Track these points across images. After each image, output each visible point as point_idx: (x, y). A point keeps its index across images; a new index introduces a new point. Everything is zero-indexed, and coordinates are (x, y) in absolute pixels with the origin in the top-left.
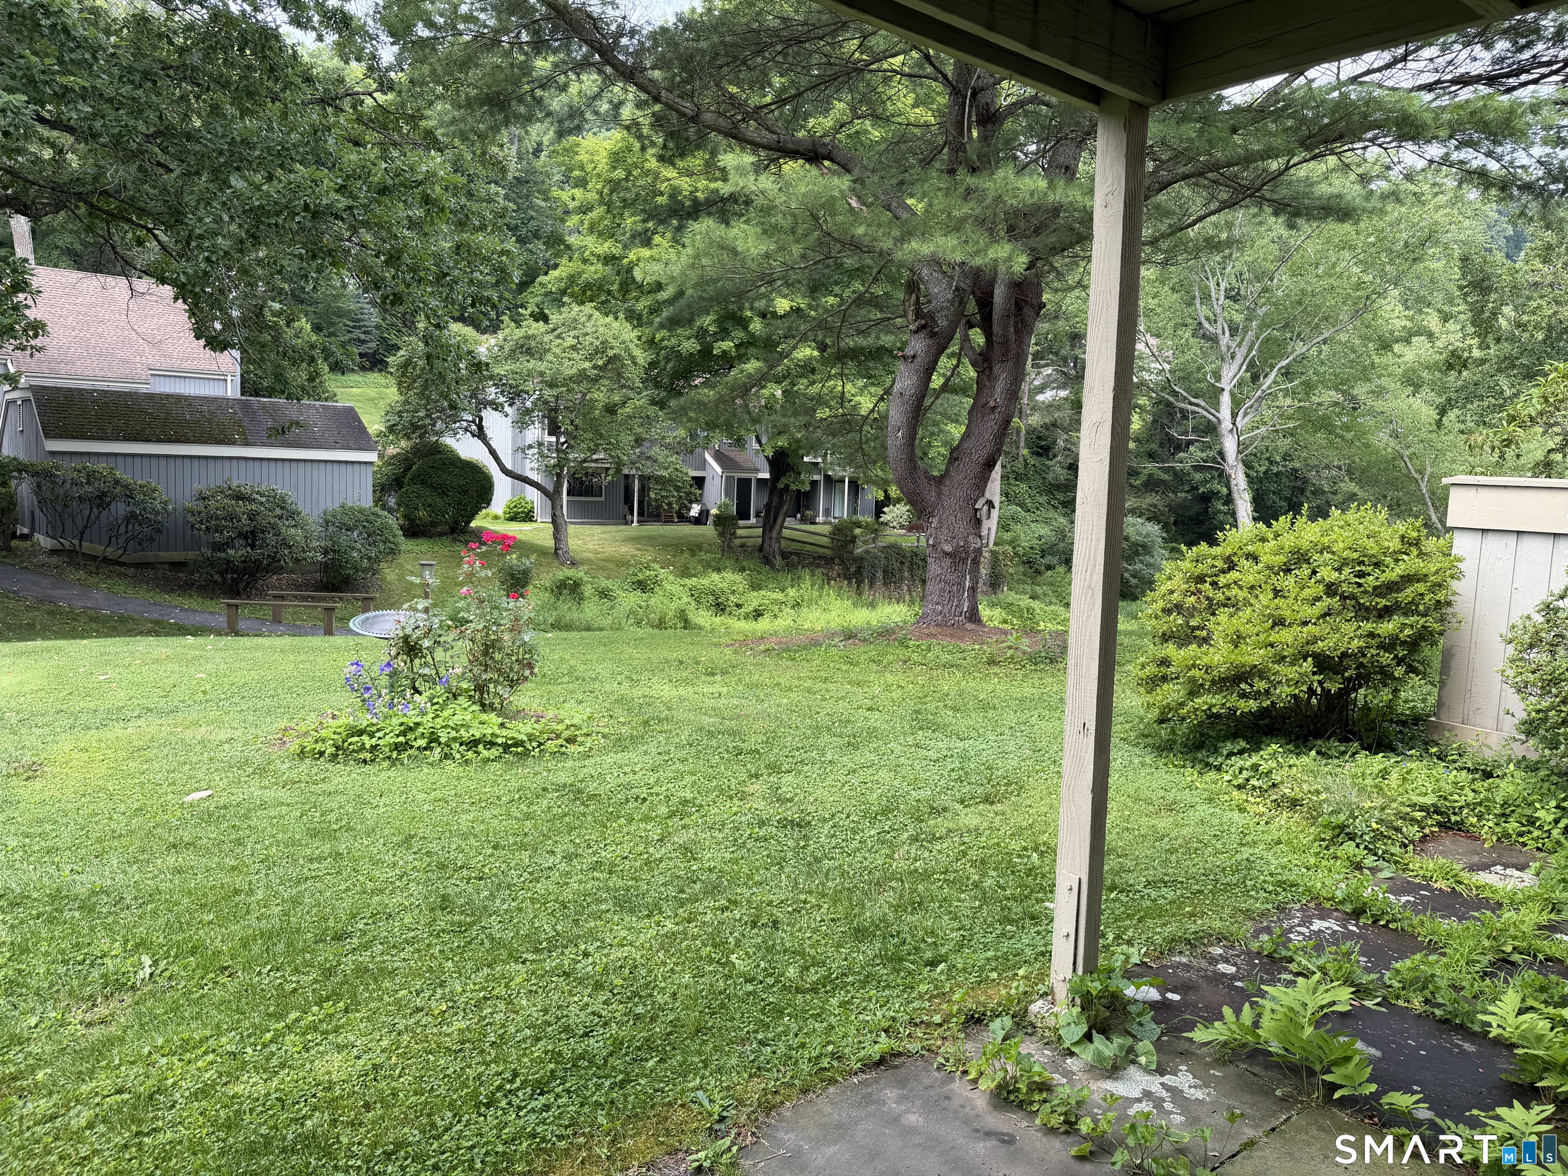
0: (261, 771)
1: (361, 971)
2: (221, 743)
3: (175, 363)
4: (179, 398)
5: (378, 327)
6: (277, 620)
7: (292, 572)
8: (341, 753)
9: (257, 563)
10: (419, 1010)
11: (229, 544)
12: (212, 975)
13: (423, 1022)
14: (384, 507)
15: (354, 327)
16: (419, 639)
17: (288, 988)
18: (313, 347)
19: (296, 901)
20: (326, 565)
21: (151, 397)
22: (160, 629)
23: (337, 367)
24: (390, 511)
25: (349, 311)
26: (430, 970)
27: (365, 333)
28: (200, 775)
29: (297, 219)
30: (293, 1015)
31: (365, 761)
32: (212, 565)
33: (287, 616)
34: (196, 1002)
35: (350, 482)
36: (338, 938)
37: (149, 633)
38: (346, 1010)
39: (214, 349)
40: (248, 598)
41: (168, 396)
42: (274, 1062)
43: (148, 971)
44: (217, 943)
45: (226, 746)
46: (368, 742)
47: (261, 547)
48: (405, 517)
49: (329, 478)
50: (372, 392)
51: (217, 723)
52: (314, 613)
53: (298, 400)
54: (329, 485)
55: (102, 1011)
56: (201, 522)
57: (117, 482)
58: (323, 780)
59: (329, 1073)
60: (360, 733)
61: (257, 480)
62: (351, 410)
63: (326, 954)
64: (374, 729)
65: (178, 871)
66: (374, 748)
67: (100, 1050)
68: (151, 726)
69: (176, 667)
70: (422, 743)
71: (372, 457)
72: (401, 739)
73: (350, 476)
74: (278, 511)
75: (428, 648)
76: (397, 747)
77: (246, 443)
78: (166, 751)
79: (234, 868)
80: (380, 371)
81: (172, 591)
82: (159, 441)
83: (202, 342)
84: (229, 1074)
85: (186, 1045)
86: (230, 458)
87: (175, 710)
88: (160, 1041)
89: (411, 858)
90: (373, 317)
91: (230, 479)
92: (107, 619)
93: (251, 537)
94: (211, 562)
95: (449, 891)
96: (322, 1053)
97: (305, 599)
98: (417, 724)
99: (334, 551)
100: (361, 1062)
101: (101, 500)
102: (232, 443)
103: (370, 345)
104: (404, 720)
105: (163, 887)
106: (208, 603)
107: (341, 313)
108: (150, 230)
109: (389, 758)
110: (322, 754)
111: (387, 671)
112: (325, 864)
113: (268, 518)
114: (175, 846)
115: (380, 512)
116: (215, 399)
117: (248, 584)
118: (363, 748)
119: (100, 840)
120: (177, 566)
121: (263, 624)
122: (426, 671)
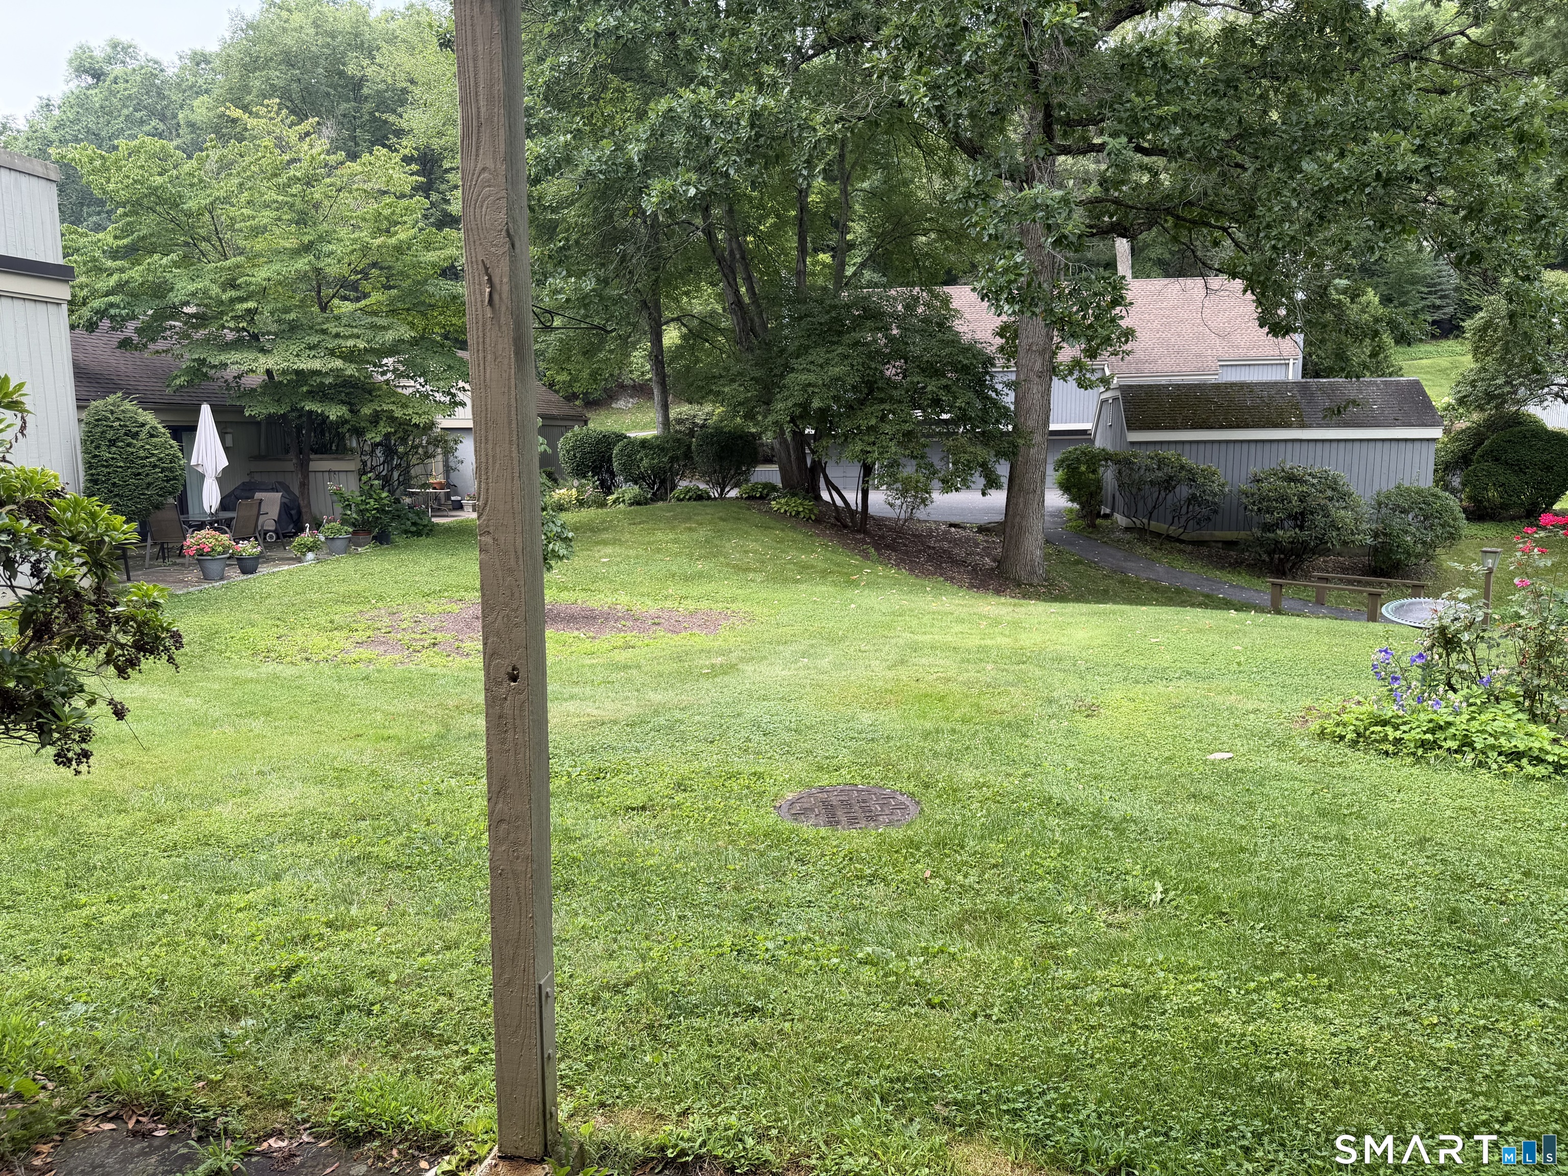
0: (1281, 745)
1: (1351, 956)
2: (1248, 712)
3: (1242, 352)
4: (1242, 386)
5: (1457, 289)
6: (1320, 602)
7: (1339, 554)
8: (1360, 739)
9: (1305, 544)
10: (1406, 1013)
11: (1278, 524)
12: (1211, 916)
13: (1409, 1026)
14: (1446, 488)
15: (1430, 293)
16: (1458, 632)
17: (1278, 949)
18: (1377, 320)
19: (1296, 872)
20: (1375, 549)
21: (1217, 387)
22: (1210, 602)
23: (1403, 339)
24: (1453, 491)
25: (1425, 277)
26: (1427, 979)
27: (1441, 297)
28: (1224, 738)
29: (1367, 190)
30: (1278, 975)
31: (1387, 753)
32: (1261, 545)
33: (1331, 598)
34: (1194, 935)
35: (1408, 462)
36: (1335, 918)
37: (1200, 605)
38: (1330, 988)
39: (1276, 335)
40: (1294, 578)
41: (1232, 385)
42: (1253, 1009)
43: (1160, 896)
44: (1219, 890)
45: (1252, 716)
46: (1392, 734)
47: (1310, 529)
48: (1470, 498)
49: (1386, 458)
50: (1444, 362)
51: (1247, 694)
52: (1360, 598)
53: (1358, 377)
54: (1385, 464)
55: (1120, 917)
56: (1254, 504)
57: (1182, 467)
58: (1340, 763)
59: (1302, 1037)
60: (1384, 723)
61: (1311, 462)
62: (1417, 383)
63: (1318, 929)
64: (1400, 721)
65: (1194, 818)
66: (1398, 741)
67: (1115, 948)
68: (1187, 688)
69: (1217, 638)
70: (1454, 745)
71: (1436, 433)
72: (1429, 736)
73: (1409, 455)
74: (1329, 493)
75: (1468, 643)
76: (1423, 744)
77: (1302, 426)
78: (1198, 711)
79: (1243, 828)
80: (1457, 337)
81: (1223, 568)
82: (1221, 427)
83: (1266, 329)
84: (1212, 1004)
85: (1180, 968)
86: (1286, 441)
87: (1211, 677)
88: (1161, 957)
89: (1422, 861)
90: (1452, 278)
91: (1284, 462)
92: (1166, 590)
93: (1300, 518)
94: (1260, 542)
95: (1462, 906)
96: (1300, 1018)
97: (1350, 582)
98: (1449, 724)
99: (1385, 535)
100: (1337, 1040)
101: (1168, 484)
102: (1288, 425)
103: (1446, 310)
104: (1434, 716)
105: (1181, 829)
106: (1255, 581)
107: (1415, 280)
108: (1225, 230)
109: (1414, 754)
110: (1342, 738)
111: (1419, 662)
112: (1330, 844)
113: (1318, 499)
114: (1194, 796)
115: (1441, 493)
116: (1275, 384)
117: (1294, 565)
118: (1385, 739)
119: (1135, 777)
120: (1230, 544)
121: (1306, 605)
122: (1464, 667)
